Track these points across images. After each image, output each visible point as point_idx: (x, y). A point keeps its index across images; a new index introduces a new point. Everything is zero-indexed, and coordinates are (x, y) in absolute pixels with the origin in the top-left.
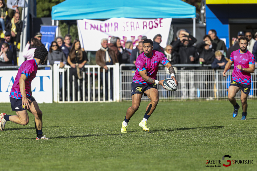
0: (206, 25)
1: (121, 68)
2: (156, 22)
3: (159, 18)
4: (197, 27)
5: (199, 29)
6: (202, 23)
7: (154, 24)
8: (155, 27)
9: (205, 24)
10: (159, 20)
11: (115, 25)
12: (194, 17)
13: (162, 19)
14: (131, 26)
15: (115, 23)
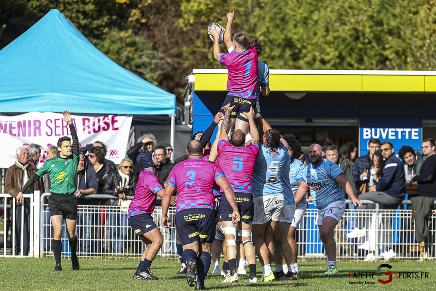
0: (192, 127)
1: (42, 200)
2: (106, 120)
3: (111, 114)
4: (176, 132)
5: (179, 134)
6: (186, 124)
7: (102, 125)
8: (104, 129)
9: (190, 126)
10: (110, 117)
11: (35, 124)
12: (172, 113)
13: (116, 115)
14: (63, 127)
15: (35, 121)
